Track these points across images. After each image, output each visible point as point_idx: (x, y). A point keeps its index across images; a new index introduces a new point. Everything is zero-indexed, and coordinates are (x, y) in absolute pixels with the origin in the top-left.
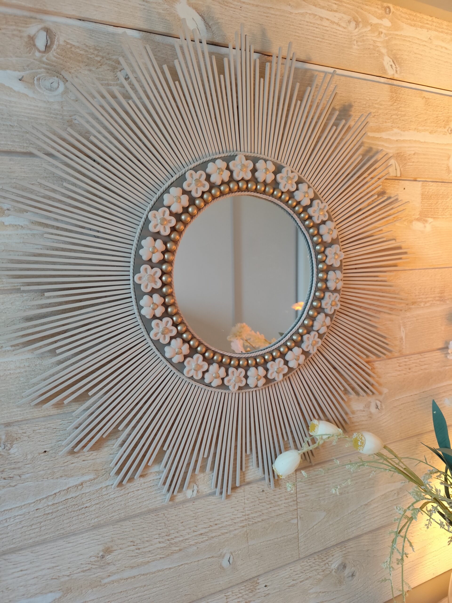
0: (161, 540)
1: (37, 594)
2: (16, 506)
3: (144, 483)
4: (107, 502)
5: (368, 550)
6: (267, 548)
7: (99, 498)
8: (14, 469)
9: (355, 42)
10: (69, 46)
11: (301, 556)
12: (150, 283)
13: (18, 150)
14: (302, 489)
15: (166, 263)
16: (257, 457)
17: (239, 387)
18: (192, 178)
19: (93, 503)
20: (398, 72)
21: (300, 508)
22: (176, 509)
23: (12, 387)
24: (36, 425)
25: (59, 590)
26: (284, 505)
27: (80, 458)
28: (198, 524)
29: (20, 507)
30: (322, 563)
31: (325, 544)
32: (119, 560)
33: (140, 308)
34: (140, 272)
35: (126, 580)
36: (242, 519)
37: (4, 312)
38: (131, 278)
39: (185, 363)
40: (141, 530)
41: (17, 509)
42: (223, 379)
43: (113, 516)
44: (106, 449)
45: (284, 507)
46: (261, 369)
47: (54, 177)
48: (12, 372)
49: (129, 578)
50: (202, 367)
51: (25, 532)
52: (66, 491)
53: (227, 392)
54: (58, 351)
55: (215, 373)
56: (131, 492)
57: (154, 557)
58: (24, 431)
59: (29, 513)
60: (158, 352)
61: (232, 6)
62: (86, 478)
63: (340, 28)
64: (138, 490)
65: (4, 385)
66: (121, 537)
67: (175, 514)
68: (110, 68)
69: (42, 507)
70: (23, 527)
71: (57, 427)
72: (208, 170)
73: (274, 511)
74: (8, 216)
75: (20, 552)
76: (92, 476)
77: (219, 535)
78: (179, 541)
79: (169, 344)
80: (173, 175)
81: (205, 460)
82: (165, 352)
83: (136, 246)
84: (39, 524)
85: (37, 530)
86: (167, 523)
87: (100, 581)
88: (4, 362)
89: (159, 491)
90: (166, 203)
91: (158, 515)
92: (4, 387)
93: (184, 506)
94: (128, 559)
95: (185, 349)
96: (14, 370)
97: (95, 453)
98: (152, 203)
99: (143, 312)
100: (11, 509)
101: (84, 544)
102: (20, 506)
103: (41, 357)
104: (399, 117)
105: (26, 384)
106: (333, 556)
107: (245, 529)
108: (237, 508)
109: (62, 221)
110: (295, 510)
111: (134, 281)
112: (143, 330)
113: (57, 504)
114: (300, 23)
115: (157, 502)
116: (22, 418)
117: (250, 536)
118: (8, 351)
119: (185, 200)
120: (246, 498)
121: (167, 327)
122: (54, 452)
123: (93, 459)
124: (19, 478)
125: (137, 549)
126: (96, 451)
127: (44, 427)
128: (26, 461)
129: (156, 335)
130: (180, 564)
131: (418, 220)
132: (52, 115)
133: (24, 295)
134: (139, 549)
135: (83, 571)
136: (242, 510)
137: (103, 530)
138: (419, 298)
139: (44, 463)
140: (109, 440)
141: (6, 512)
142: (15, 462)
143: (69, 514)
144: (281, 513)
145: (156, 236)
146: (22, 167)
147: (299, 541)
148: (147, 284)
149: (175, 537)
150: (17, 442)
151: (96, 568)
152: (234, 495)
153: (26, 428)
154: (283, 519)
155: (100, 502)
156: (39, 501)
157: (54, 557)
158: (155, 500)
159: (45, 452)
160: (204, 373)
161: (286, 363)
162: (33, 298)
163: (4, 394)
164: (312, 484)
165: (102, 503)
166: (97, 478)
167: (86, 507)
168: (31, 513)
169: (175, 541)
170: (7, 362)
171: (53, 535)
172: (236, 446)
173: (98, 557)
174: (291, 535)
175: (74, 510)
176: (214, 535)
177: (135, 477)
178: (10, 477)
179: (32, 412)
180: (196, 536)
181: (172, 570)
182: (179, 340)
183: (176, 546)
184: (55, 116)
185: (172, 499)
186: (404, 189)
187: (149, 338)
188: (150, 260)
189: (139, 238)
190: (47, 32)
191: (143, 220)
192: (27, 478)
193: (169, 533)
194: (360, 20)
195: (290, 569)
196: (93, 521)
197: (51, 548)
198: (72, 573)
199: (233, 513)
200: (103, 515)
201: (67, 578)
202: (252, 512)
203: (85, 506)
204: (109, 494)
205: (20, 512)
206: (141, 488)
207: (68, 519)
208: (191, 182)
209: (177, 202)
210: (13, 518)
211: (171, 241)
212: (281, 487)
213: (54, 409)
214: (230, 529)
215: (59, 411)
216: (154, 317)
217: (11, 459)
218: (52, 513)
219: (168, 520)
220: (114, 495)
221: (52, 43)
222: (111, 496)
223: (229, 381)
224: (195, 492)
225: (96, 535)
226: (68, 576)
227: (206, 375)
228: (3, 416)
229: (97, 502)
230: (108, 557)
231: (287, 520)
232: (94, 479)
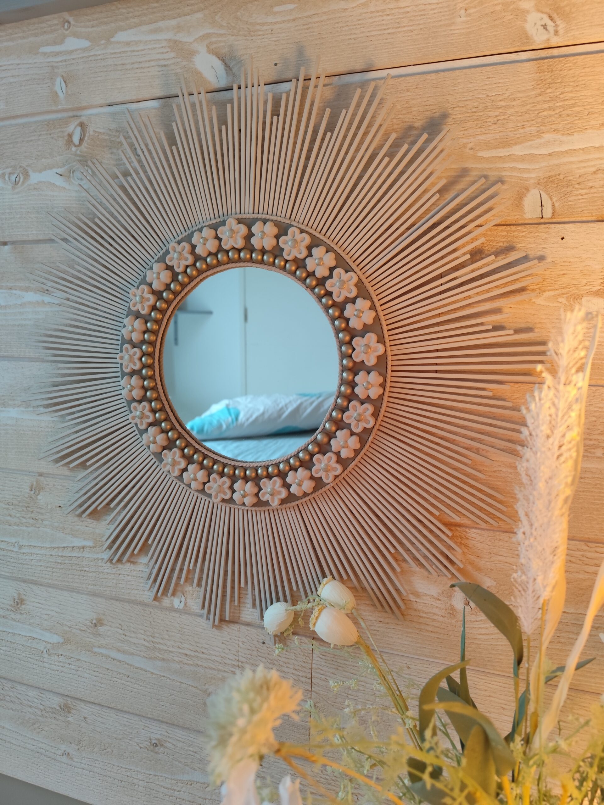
0: (146, 638)
2: (39, 545)
3: (131, 570)
4: (102, 574)
7: (96, 567)
8: (39, 513)
10: (97, 134)
12: (131, 363)
14: (320, 667)
15: (147, 344)
16: (254, 595)
17: (224, 498)
18: (175, 251)
19: (91, 570)
20: (561, 32)
21: (315, 692)
22: (163, 613)
24: (56, 481)
25: (62, 636)
27: (82, 522)
28: (184, 641)
29: (41, 547)
32: (109, 637)
33: (123, 388)
34: (122, 352)
36: (234, 663)
39: (163, 455)
40: (129, 617)
41: (39, 548)
42: (203, 484)
43: (106, 591)
46: (251, 485)
49: (116, 659)
50: (180, 463)
51: (43, 571)
52: (71, 549)
55: (195, 475)
56: (120, 574)
57: (139, 652)
58: (47, 483)
59: (46, 555)
61: (260, 33)
62: (87, 543)
64: (128, 575)
65: (37, 439)
66: (112, 615)
67: (161, 618)
69: (55, 555)
70: (41, 566)
71: (69, 487)
72: (194, 241)
75: (40, 587)
76: (91, 544)
77: (206, 667)
78: (163, 650)
79: (146, 430)
84: (52, 569)
85: (50, 573)
86: (152, 623)
87: (92, 648)
91: (145, 610)
92: (37, 441)
93: (171, 614)
94: (115, 640)
95: (162, 439)
99: (124, 392)
100: (35, 546)
101: (83, 605)
108: (230, 647)
113: (65, 557)
114: (360, 18)
116: (47, 471)
119: (167, 276)
120: (240, 639)
121: (144, 412)
122: (65, 509)
123: (93, 528)
124: (41, 522)
125: (124, 635)
126: (92, 520)
128: (47, 509)
129: (134, 418)
130: (162, 674)
134: (126, 635)
135: (80, 630)
136: (235, 653)
137: (97, 599)
139: (59, 517)
141: (31, 547)
142: (40, 508)
143: (73, 571)
145: (137, 315)
148: (128, 365)
149: (159, 643)
150: (43, 491)
151: (90, 633)
152: (223, 628)
153: (49, 481)
156: (53, 549)
157: (60, 604)
159: (60, 507)
160: (182, 471)
165: (98, 573)
166: (95, 547)
167: (86, 571)
169: (158, 646)
171: (62, 584)
173: (92, 623)
175: (76, 569)
176: (199, 663)
178: (36, 519)
180: (180, 653)
181: (154, 676)
182: (157, 429)
186: (563, 238)
188: (131, 339)
189: (126, 316)
190: (81, 126)
192: (47, 525)
193: (154, 635)
196: (90, 587)
198: (72, 626)
199: (224, 651)
200: (98, 585)
201: (68, 629)
203: (85, 569)
205: (41, 552)
207: (72, 575)
208: (174, 256)
209: (157, 278)
210: (36, 555)
211: (152, 321)
214: (219, 667)
216: (134, 400)
217: (38, 504)
218: (61, 563)
219: (154, 620)
221: (84, 135)
222: (106, 570)
223: (211, 488)
224: (183, 604)
225: (92, 602)
226: (69, 627)
227: (185, 474)
229: (94, 570)
230: (100, 628)
232: (93, 547)
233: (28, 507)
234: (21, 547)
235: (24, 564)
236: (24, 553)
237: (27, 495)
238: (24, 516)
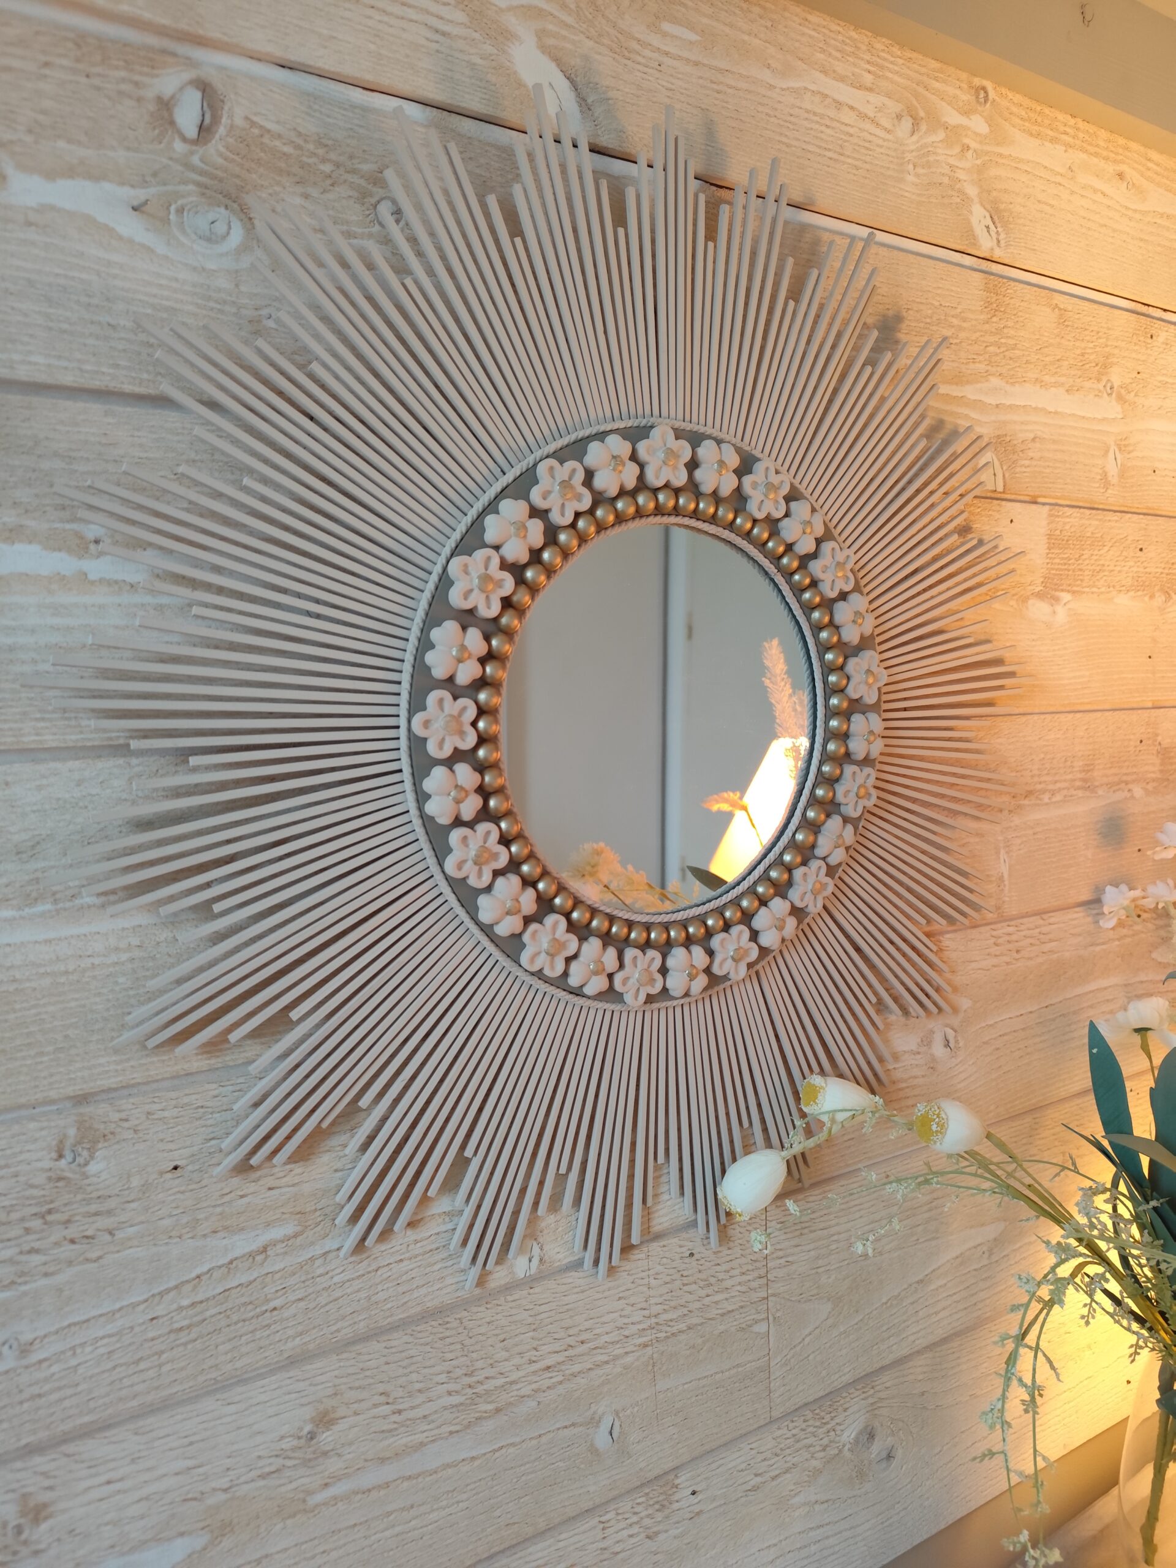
0: (451, 1387)
1: (145, 1542)
2: (100, 1312)
3: (416, 1242)
4: (325, 1294)
5: (923, 1394)
6: (699, 1397)
7: (307, 1283)
8: (96, 1214)
9: (911, 167)
10: (256, 131)
11: (776, 1414)
12: (452, 735)
13: (128, 388)
14: (778, 1247)
15: (488, 687)
16: (681, 1170)
17: (648, 995)
18: (553, 477)
19: (292, 1298)
20: (1002, 243)
21: (773, 1295)
22: (488, 1306)
23: (98, 999)
24: (156, 1100)
25: (203, 1529)
26: (739, 1288)
27: (261, 1182)
28: (541, 1342)
29: (111, 1314)
30: (821, 1430)
31: (829, 1382)
32: (351, 1444)
33: (422, 797)
34: (424, 708)
35: (367, 1493)
36: (641, 1327)
37: (81, 804)
38: (403, 722)
39: (526, 938)
40: (404, 1363)
41: (103, 1319)
42: (610, 976)
43: (338, 1331)
44: (326, 1158)
45: (737, 1293)
46: (698, 951)
47: (213, 461)
48: (97, 961)
49: (374, 1488)
50: (563, 945)
51: (121, 1379)
52: (224, 1270)
53: (617, 1007)
54: (217, 908)
55: (595, 962)
56: (384, 1266)
57: (436, 1432)
58: (123, 1115)
59: (132, 1328)
60: (461, 908)
61: (640, 59)
62: (276, 1233)
63: (878, 132)
64: (401, 1260)
65: (77, 996)
66: (357, 1384)
67: (488, 1320)
68: (356, 194)
69: (164, 1313)
70: (114, 1368)
71: (208, 1104)
72: (590, 460)
73: (716, 1303)
74: (98, 557)
75: (107, 1434)
76: (289, 1229)
77: (589, 1369)
78: (496, 1389)
79: (489, 889)
80: (505, 469)
81: (561, 1179)
82: (477, 909)
83: (416, 643)
84: (156, 1357)
85: (151, 1373)
86: (468, 1342)
87: (304, 1501)
88: (78, 936)
89: (451, 1263)
90: (490, 536)
91: (448, 1323)
92: (77, 1000)
93: (510, 1298)
94: (372, 1440)
95: (528, 901)
96: (104, 956)
97: (298, 1168)
98: (456, 536)
99: (431, 808)
100: (88, 1321)
101: (268, 1404)
102: (109, 1313)
103: (172, 923)
104: (1002, 349)
105: (131, 993)
106: (845, 1410)
107: (649, 1350)
108: (632, 1300)
109: (232, 574)
110: (764, 1299)
111: (409, 730)
112: (427, 852)
113: (201, 1302)
114: (792, 112)
115: (445, 1291)
116: (121, 1081)
117: (660, 1369)
118: (89, 907)
119: (536, 532)
120: (651, 1272)
121: (486, 845)
122: (197, 1167)
123: (293, 1185)
124: (108, 1237)
125: (394, 1413)
126: (301, 1163)
127: (174, 1102)
128: (127, 1192)
129: (460, 866)
130: (496, 1447)
131: (1039, 596)
132: (212, 304)
133: (134, 761)
134: (400, 1412)
135: (262, 1477)
136: (644, 1305)
137: (314, 1366)
138: (1040, 783)
139: (173, 1197)
140: (334, 1133)
141: (73, 1329)
142: (99, 1197)
143: (232, 1328)
144: (730, 1308)
145: (467, 618)
146: (136, 433)
147: (772, 1378)
148: (443, 740)
149: (487, 1378)
150: (106, 1144)
151: (294, 1466)
152: (627, 1266)
153: (130, 1106)
154: (735, 1323)
155: (309, 1295)
156: (157, 1298)
157: (191, 1444)
158: (440, 1286)
159: (175, 1168)
160: (569, 960)
161: (754, 935)
162: (155, 769)
163: (76, 1020)
164: (801, 1234)
165: (313, 1296)
166: (302, 1233)
167: (275, 1309)
168: (137, 1329)
169: (485, 1387)
170: (85, 935)
171: (191, 1384)
172: (633, 1144)
173: (299, 1438)
174: (753, 1364)
175: (244, 1317)
176: (577, 1368)
177: (396, 1228)
178: (87, 1237)
179: (146, 1064)
180: (534, 1373)
181: (477, 1463)
182: (514, 880)
183: (490, 1400)
184: (219, 307)
185: (481, 1282)
186: (1012, 521)
187: (442, 874)
188: (451, 679)
189: (424, 622)
190: (204, 91)
191: (434, 578)
192: (129, 1239)
193: (471, 1369)
194: (922, 114)
195: (750, 1446)
196: (290, 1345)
197: (185, 1420)
198: (235, 1482)
199: (623, 1313)
200: (314, 1328)
201: (223, 1496)
202: (666, 1307)
203: (272, 1305)
204: (330, 1274)
205: (110, 1328)
206: (407, 1255)
207: (230, 1340)
208: (550, 489)
209: (517, 535)
210: (92, 1345)
211: (500, 633)
212: (731, 1244)
213: (200, 1057)
214: (615, 1352)
215: (213, 1061)
216: (458, 822)
217: (89, 1189)
218: (189, 1327)
219: (471, 1335)
220: (342, 1275)
221: (216, 120)
222: (336, 1279)
223: (625, 981)
224: (535, 1261)
225: (298, 1380)
226: (225, 1490)
227: (574, 966)
228: (73, 1076)
229: (300, 1294)
230: (325, 1435)
231: (743, 1326)
232: (296, 1236)
233: (50, 1212)
234: (25, 1350)
235: (40, 1396)
236: (40, 1362)
237: (40, 1179)
238: (36, 1245)
